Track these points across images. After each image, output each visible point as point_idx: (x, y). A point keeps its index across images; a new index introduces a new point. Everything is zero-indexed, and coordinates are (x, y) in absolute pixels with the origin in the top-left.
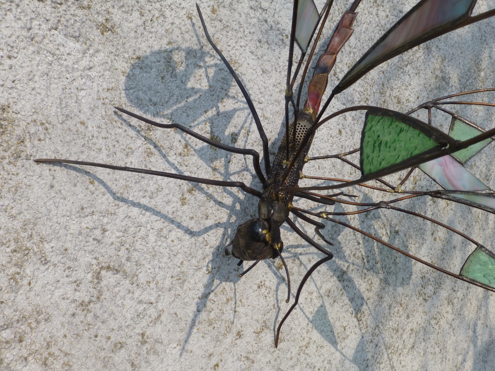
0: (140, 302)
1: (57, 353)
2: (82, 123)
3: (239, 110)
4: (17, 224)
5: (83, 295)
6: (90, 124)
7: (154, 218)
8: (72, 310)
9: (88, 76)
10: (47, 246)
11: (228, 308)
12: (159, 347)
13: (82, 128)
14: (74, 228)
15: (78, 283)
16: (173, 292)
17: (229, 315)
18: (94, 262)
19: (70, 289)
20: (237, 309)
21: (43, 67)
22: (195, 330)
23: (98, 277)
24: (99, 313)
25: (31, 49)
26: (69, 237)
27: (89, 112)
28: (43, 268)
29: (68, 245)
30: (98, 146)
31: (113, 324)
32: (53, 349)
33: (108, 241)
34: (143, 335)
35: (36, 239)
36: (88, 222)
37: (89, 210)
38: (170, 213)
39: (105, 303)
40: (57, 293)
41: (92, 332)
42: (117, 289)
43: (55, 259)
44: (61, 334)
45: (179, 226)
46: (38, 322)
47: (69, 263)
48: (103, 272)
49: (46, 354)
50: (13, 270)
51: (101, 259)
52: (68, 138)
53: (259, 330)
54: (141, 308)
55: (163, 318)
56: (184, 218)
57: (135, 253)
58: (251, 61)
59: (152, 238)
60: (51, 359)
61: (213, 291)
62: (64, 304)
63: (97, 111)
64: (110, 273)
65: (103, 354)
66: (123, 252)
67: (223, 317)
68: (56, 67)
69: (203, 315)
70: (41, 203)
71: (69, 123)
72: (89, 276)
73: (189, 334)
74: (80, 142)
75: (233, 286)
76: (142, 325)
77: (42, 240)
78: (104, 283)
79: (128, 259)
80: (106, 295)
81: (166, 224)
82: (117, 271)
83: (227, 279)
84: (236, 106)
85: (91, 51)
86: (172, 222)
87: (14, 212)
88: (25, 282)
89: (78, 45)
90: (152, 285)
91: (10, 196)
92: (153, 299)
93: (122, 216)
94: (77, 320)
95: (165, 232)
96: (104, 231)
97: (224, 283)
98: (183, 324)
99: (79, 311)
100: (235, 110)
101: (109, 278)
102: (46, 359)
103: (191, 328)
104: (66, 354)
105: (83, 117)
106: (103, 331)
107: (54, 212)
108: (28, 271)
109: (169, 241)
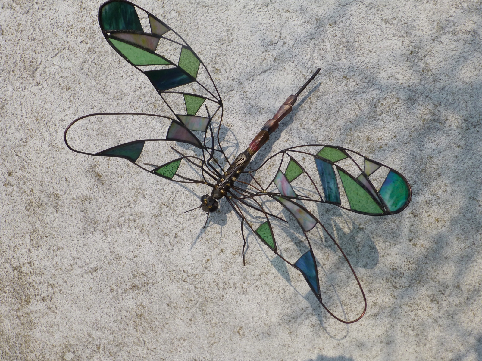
0: (176, 221)
1: (145, 229)
2: (160, 152)
3: (230, 146)
4: (137, 183)
5: (155, 212)
6: (162, 152)
7: (184, 189)
8: (151, 216)
9: (163, 135)
10: (145, 192)
11: (217, 236)
12: (182, 241)
13: (159, 153)
14: (154, 188)
15: (154, 207)
16: (190, 221)
17: (217, 239)
18: (160, 201)
19: (151, 208)
20: (222, 238)
21: (149, 133)
22: (198, 240)
23: (161, 206)
24: (160, 220)
25: (146, 127)
26: (152, 191)
27: (162, 148)
28: (143, 199)
29: (152, 193)
30: (164, 160)
31: (165, 226)
32: (144, 228)
33: (165, 195)
34: (176, 234)
35: (142, 189)
36: (159, 187)
37: (159, 183)
38: (192, 188)
39: (163, 217)
40: (147, 209)
41: (157, 226)
42: (167, 213)
43: (147, 197)
44: (147, 223)
45: (195, 194)
46: (140, 217)
47: (152, 200)
48: (163, 206)
49: (142, 228)
50: (135, 198)
51: (162, 201)
52: (154, 157)
53: (234, 253)
54: (176, 223)
55: (185, 230)
56: (198, 192)
57: (175, 202)
58: (239, 123)
59: (183, 197)
60: (143, 231)
61: (209, 226)
62: (149, 213)
63: (165, 147)
64: (165, 207)
65: (160, 236)
66: (171, 200)
67: (214, 240)
68: (153, 132)
69: (203, 235)
70: (144, 178)
71: (155, 151)
72: (158, 206)
73: (196, 241)
74: (158, 158)
75: (220, 227)
76: (176, 230)
77: (144, 190)
78: (163, 210)
79: (172, 203)
80: (163, 214)
81: (189, 193)
82: (167, 207)
83: (218, 223)
84: (229, 145)
85: (165, 126)
86: (192, 192)
87: (137, 179)
88: (138, 203)
89: (160, 125)
90: (182, 216)
91: (136, 174)
92: (181, 222)
93: (171, 187)
94: (152, 220)
95: (189, 196)
96: (164, 191)
97: (216, 224)
98: (193, 236)
99: (153, 217)
100: (228, 147)
101: (165, 209)
102: (141, 230)
103: (197, 239)
104: (148, 231)
105: (160, 149)
106: (161, 227)
107: (148, 181)
108: (139, 199)
109: (190, 200)
